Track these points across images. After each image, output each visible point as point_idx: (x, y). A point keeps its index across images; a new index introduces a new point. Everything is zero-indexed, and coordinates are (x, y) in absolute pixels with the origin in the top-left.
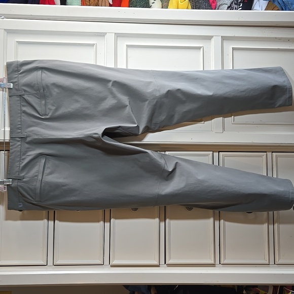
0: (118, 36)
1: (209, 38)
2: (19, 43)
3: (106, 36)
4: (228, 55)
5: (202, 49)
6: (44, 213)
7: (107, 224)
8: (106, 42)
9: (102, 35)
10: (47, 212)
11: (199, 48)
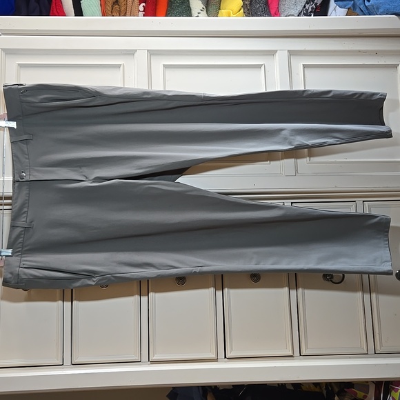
0: (152, 53)
1: (272, 53)
2: (21, 66)
3: (136, 55)
4: (298, 74)
5: (263, 68)
6: (58, 292)
7: (144, 299)
8: (136, 61)
9: (131, 53)
10: (62, 291)
11: (259, 67)
